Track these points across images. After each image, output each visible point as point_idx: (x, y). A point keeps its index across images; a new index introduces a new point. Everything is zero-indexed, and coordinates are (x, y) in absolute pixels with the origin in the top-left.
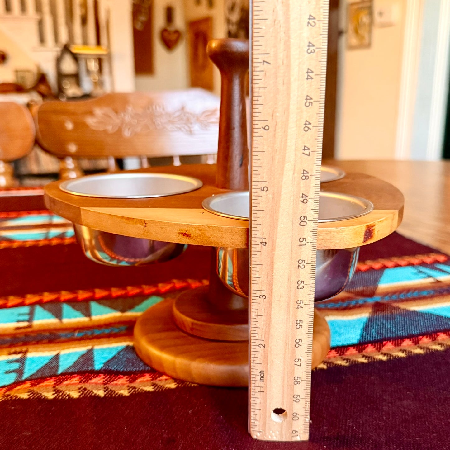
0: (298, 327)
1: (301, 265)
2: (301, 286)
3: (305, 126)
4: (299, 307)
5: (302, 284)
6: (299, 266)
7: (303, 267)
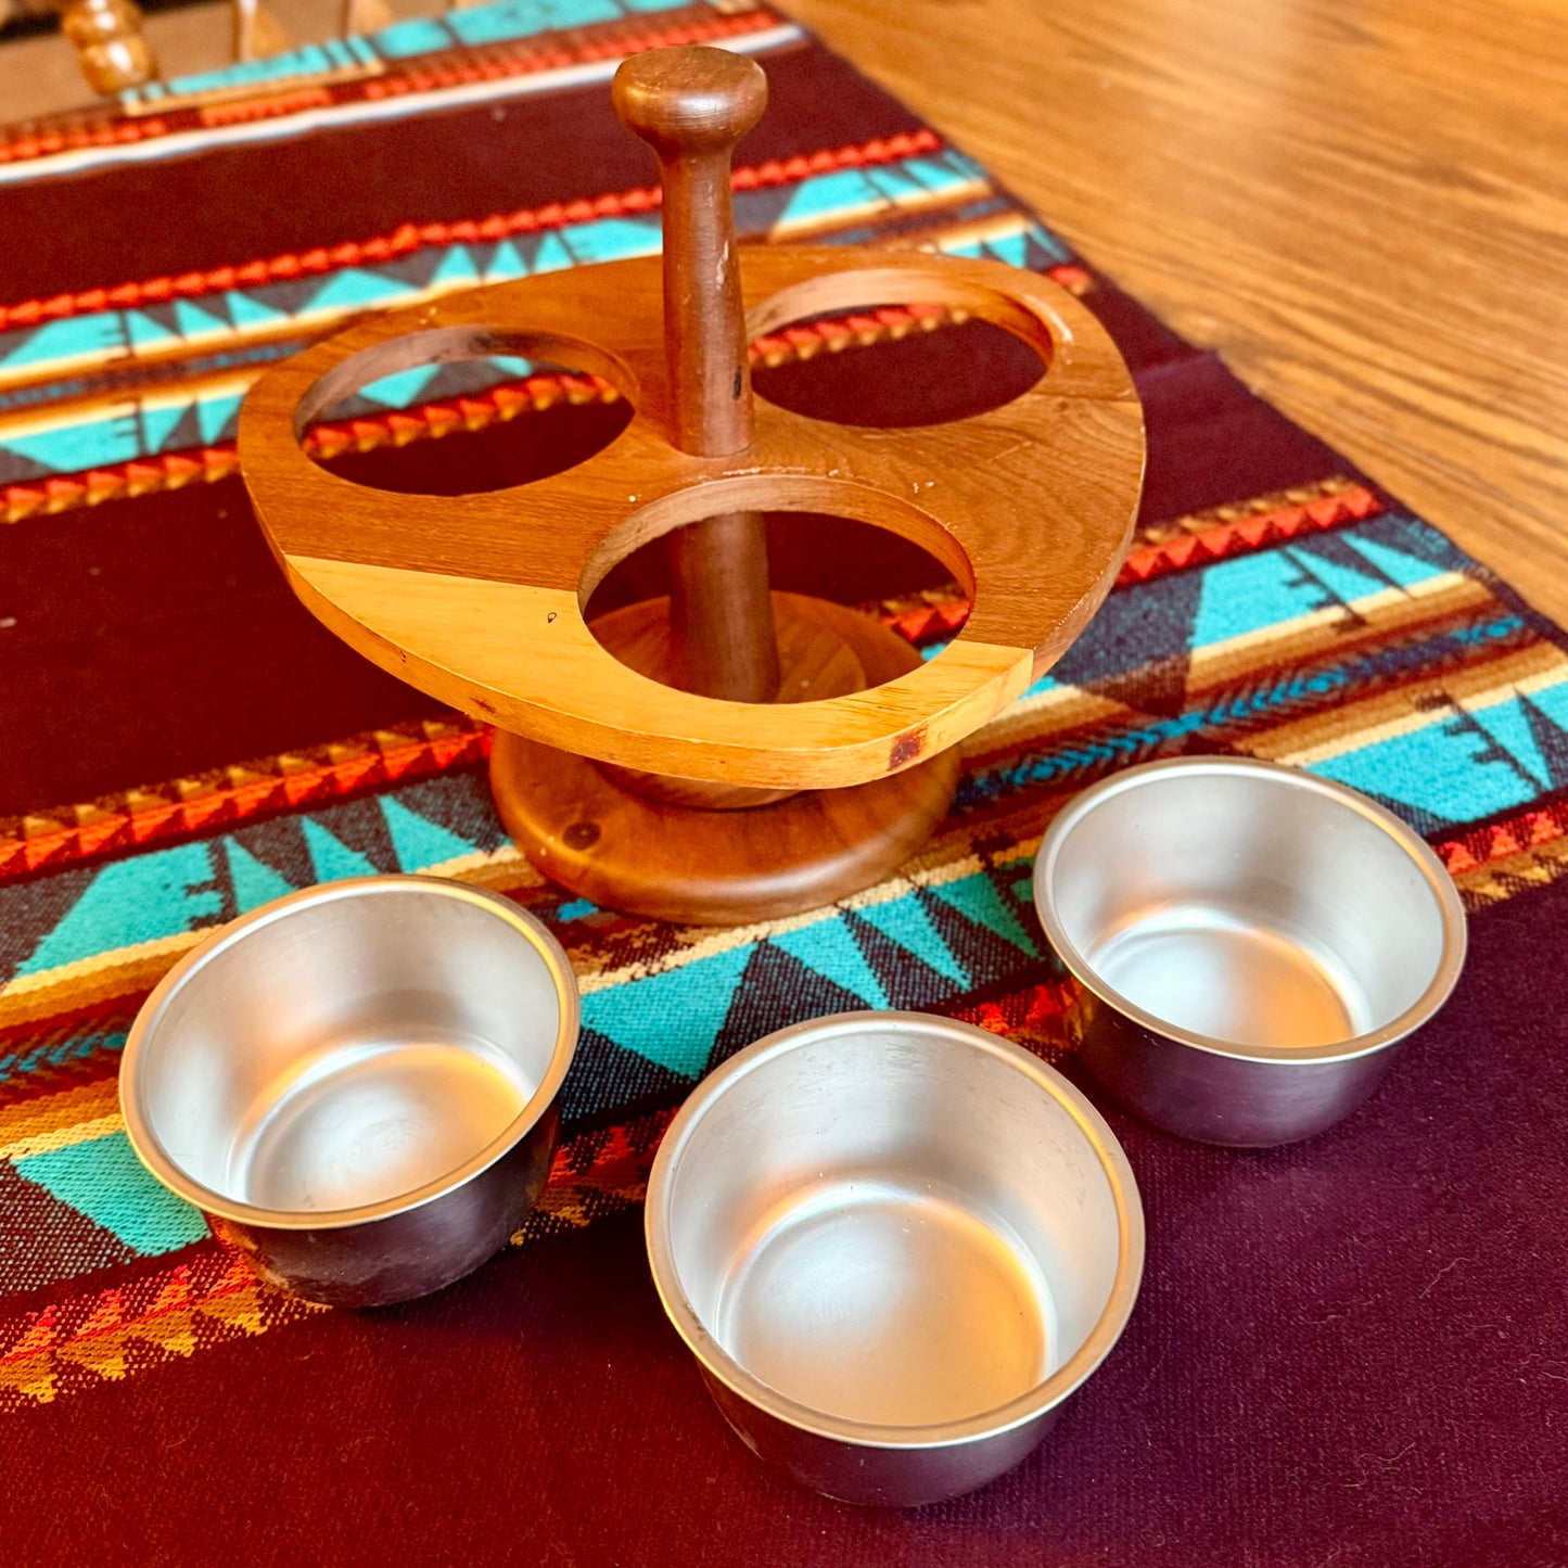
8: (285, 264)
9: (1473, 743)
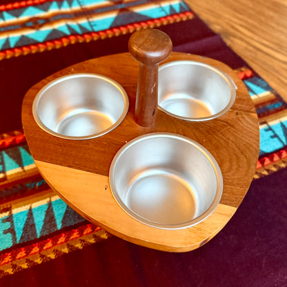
8: (16, 5)
9: (270, 133)
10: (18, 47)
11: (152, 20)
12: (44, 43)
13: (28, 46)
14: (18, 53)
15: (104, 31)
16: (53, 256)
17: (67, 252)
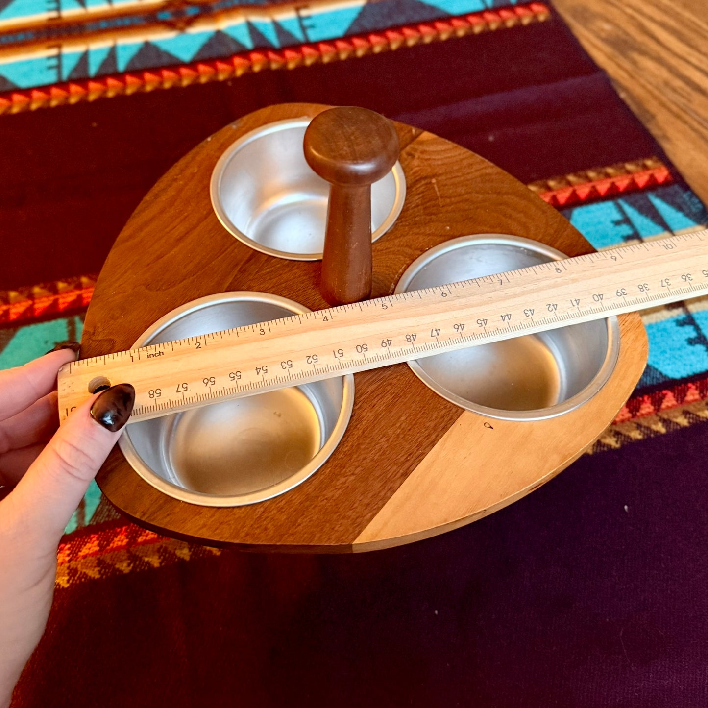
0: (232, 375)
1: (311, 359)
2: (286, 365)
3: (459, 325)
4: (258, 370)
5: (287, 367)
6: (310, 356)
7: (309, 361)
9: (689, 332)
10: (134, 70)
11: (448, 19)
12: (193, 65)
13: (156, 70)
14: (132, 86)
15: (331, 42)
16: (155, 561)
17: (187, 558)
